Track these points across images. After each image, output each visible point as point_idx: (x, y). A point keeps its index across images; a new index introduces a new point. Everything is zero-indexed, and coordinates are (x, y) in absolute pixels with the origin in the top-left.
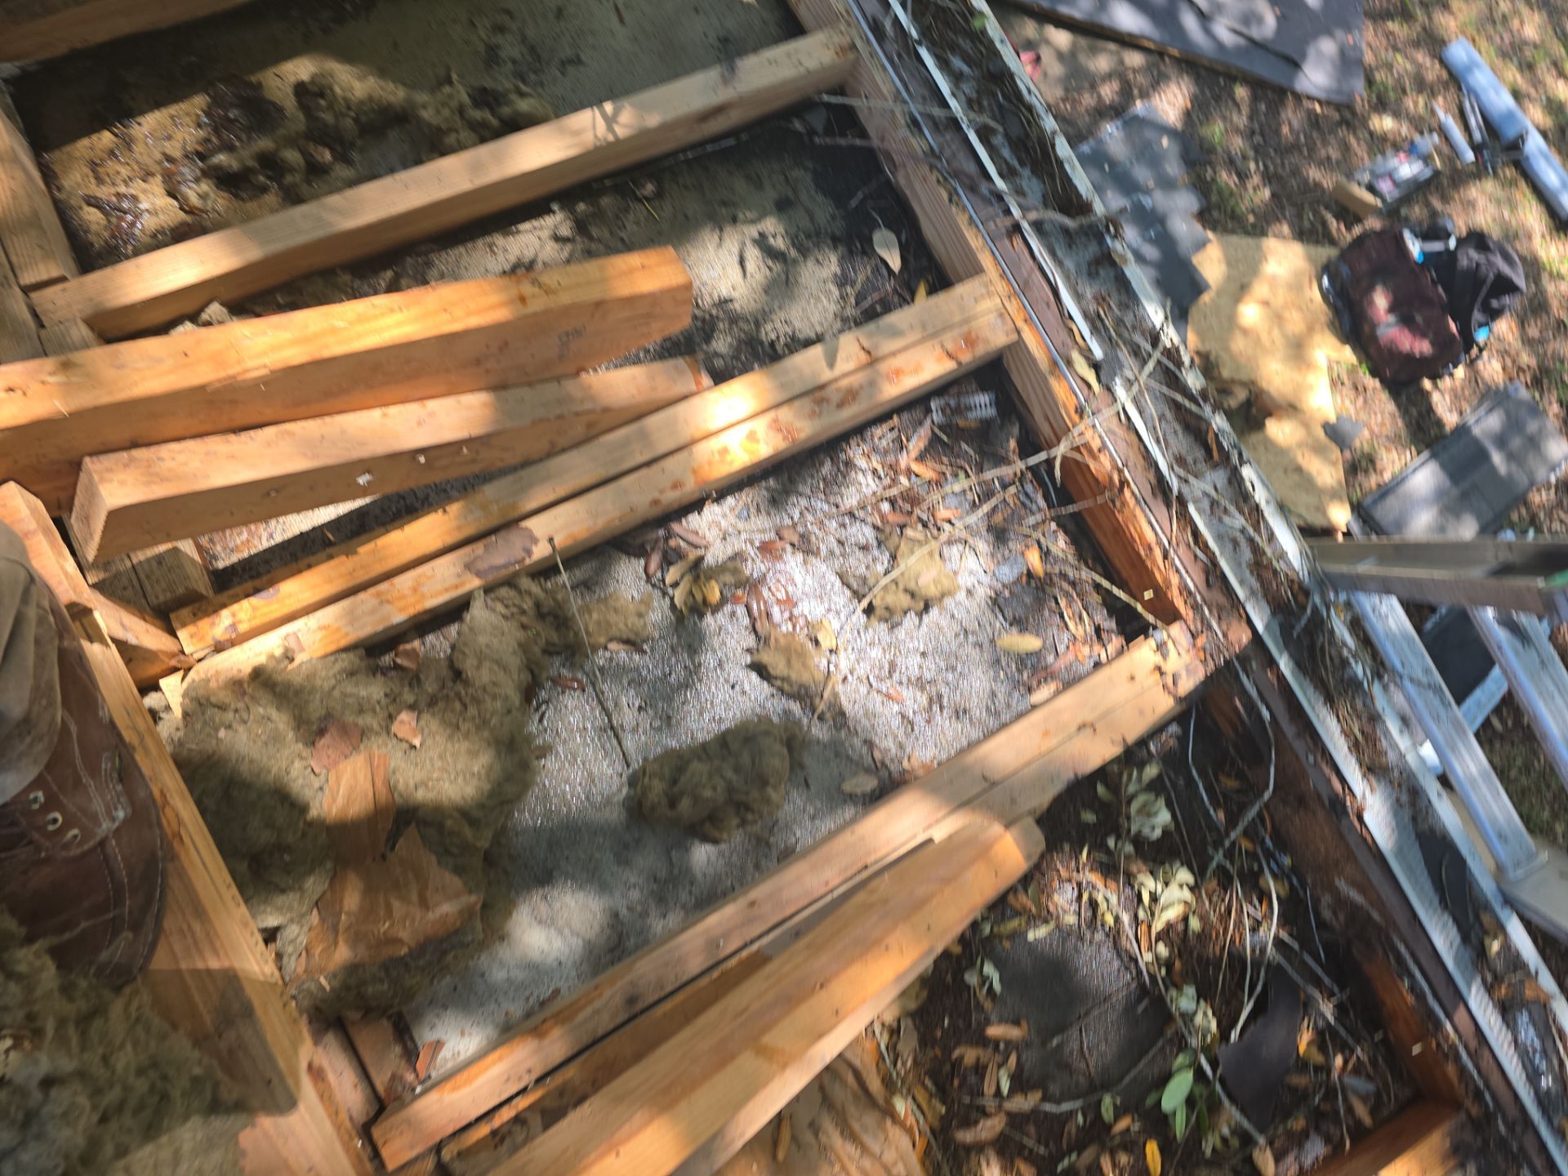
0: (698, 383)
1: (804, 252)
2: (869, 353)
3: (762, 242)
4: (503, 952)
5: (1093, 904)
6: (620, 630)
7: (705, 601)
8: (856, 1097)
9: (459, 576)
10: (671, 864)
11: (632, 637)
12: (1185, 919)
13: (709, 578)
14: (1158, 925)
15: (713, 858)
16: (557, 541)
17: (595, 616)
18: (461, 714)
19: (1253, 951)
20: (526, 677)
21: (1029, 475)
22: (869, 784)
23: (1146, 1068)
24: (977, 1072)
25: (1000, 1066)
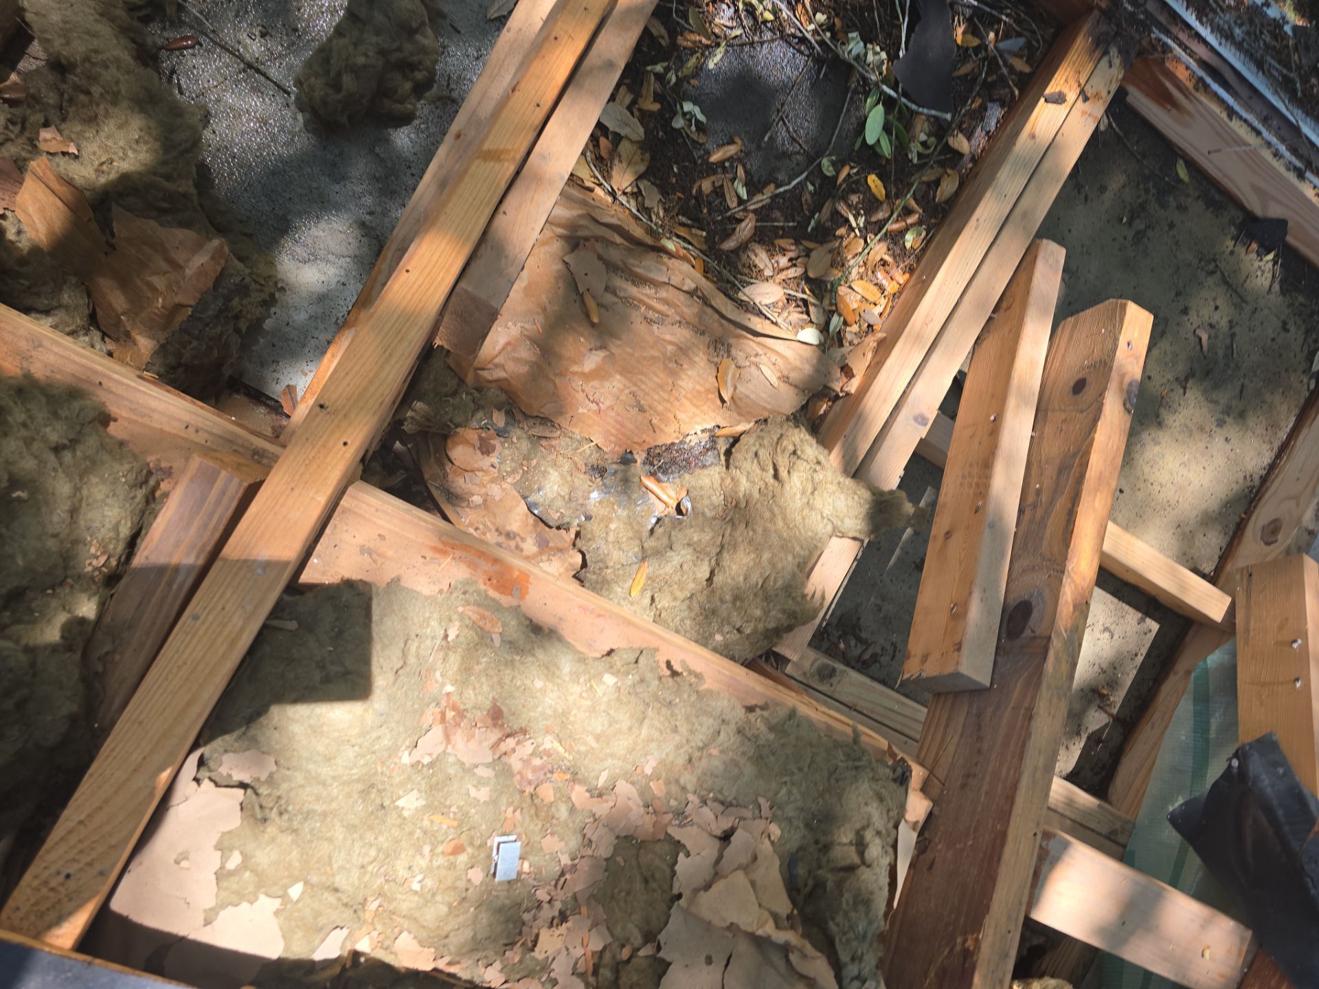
5: (751, 10)
10: (382, 160)
15: (413, 136)
18: (90, 101)
20: (129, 45)
23: (845, 124)
24: (717, 194)
25: (733, 180)
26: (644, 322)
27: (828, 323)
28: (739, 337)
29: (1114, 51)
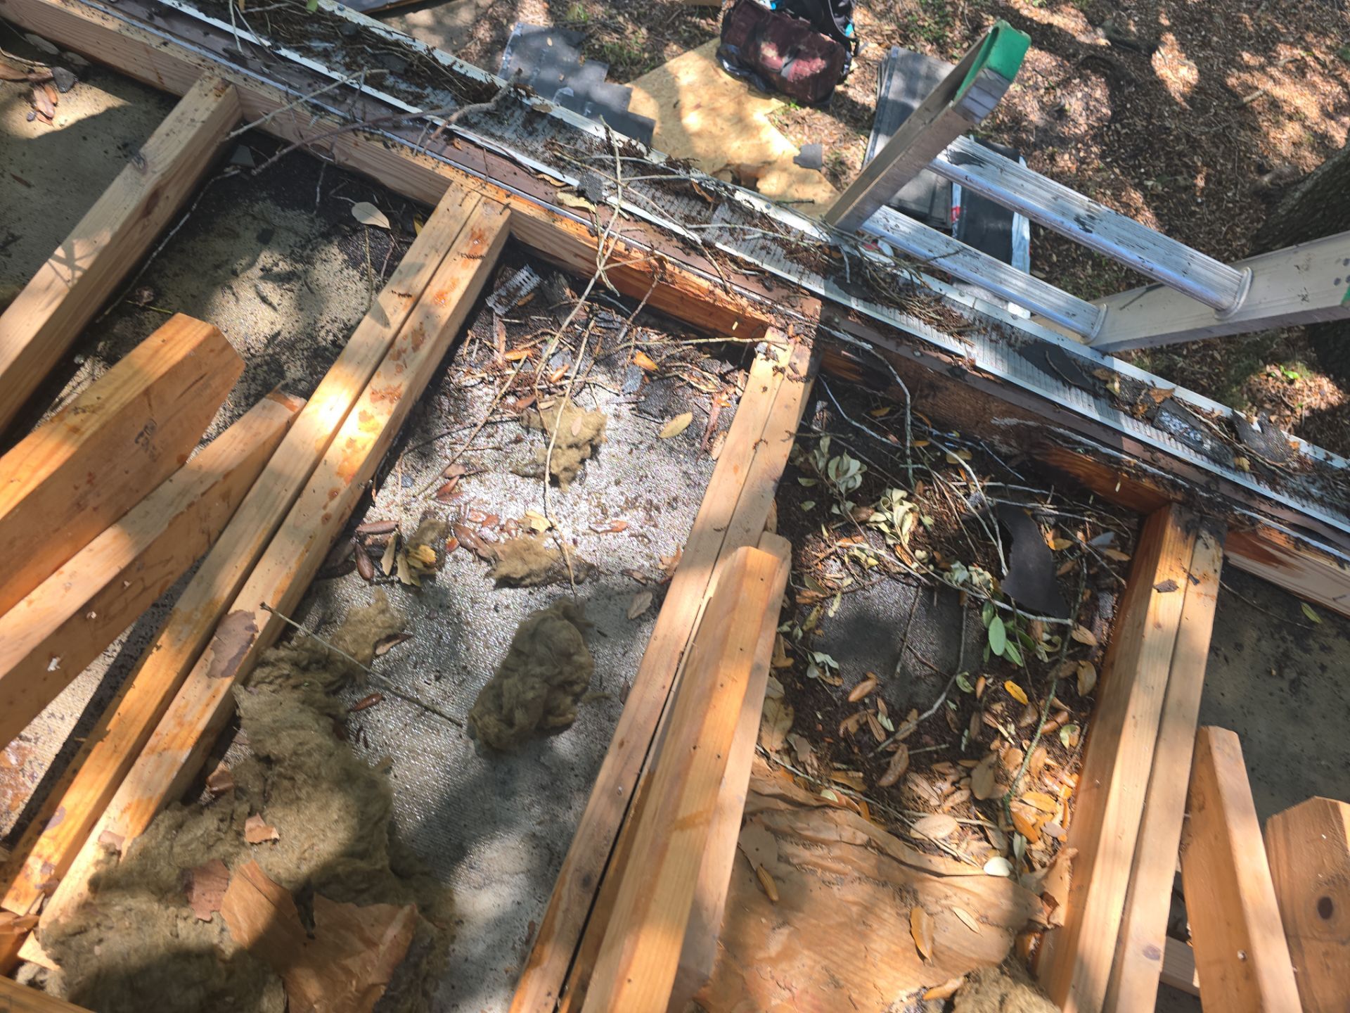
0: (292, 408)
1: (309, 261)
2: (409, 296)
3: (267, 274)
4: (467, 931)
5: (855, 560)
6: (375, 634)
7: (426, 565)
8: (794, 814)
9: (209, 687)
10: (548, 768)
11: (389, 631)
12: (920, 523)
13: (417, 546)
14: (906, 540)
15: (574, 739)
16: (268, 604)
17: (348, 638)
18: (293, 787)
19: (976, 508)
20: (326, 722)
21: (596, 306)
22: (647, 599)
23: (969, 638)
24: (864, 731)
25: (876, 715)
26: (823, 887)
29: (1205, 534)
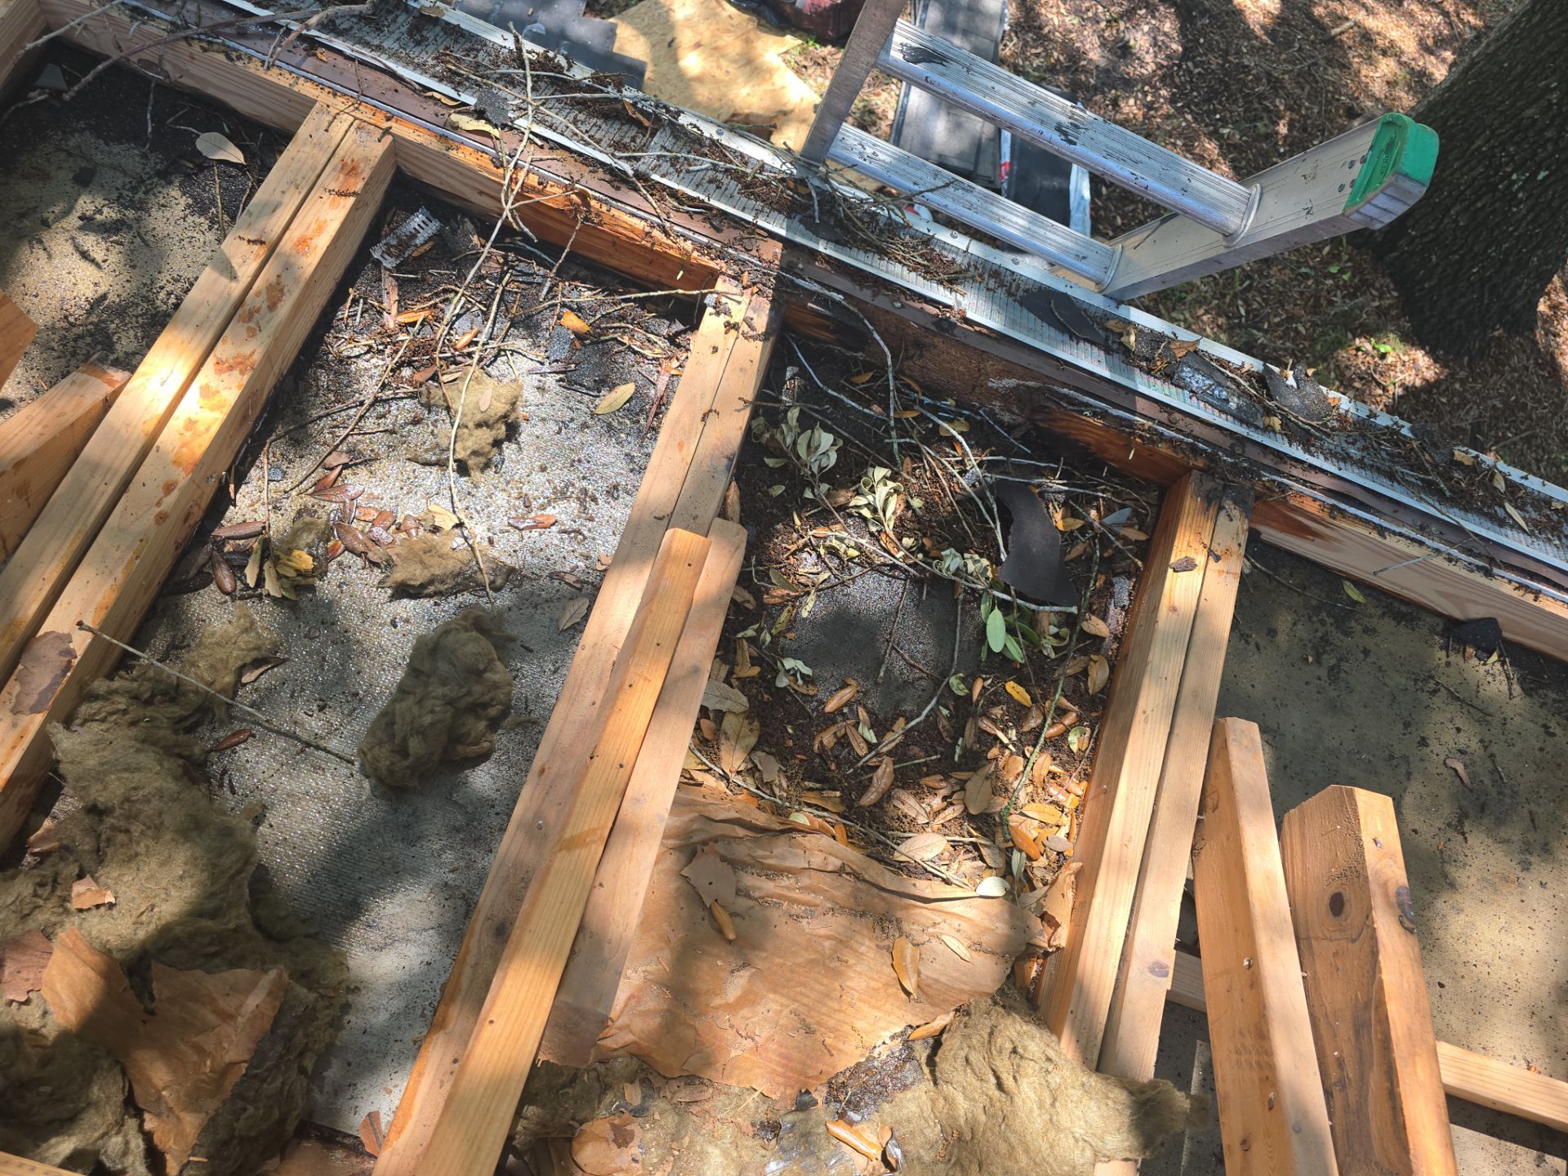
4: (366, 999)
5: (834, 552)
7: (302, 574)
8: (755, 840)
9: (13, 725)
10: (461, 807)
12: (908, 506)
13: (289, 551)
14: (891, 526)
15: (494, 772)
16: (88, 623)
18: (130, 841)
19: (972, 486)
20: (173, 764)
22: (582, 606)
23: (964, 636)
24: (842, 745)
25: (856, 725)
26: (790, 921)
27: (1008, 863)
28: (907, 907)
29: (1228, 504)
